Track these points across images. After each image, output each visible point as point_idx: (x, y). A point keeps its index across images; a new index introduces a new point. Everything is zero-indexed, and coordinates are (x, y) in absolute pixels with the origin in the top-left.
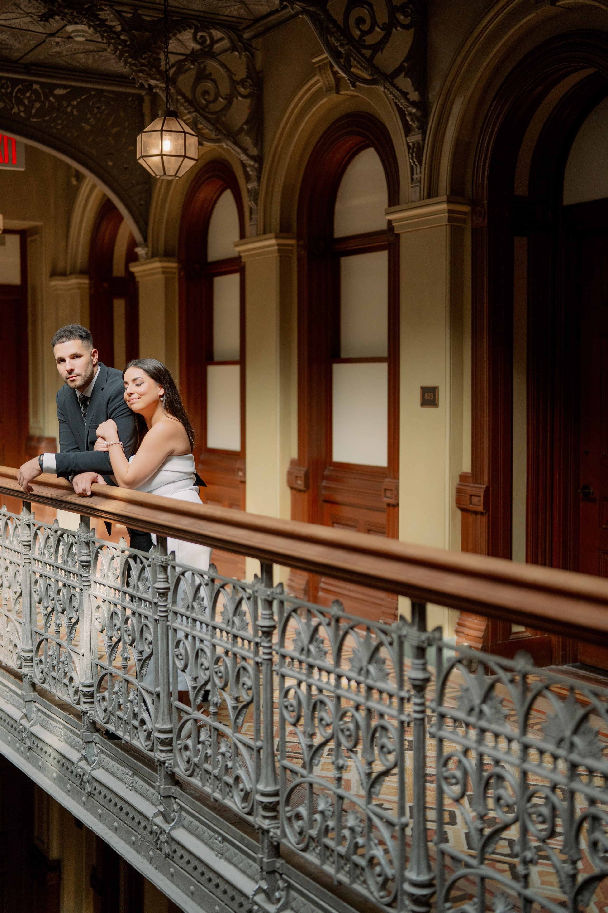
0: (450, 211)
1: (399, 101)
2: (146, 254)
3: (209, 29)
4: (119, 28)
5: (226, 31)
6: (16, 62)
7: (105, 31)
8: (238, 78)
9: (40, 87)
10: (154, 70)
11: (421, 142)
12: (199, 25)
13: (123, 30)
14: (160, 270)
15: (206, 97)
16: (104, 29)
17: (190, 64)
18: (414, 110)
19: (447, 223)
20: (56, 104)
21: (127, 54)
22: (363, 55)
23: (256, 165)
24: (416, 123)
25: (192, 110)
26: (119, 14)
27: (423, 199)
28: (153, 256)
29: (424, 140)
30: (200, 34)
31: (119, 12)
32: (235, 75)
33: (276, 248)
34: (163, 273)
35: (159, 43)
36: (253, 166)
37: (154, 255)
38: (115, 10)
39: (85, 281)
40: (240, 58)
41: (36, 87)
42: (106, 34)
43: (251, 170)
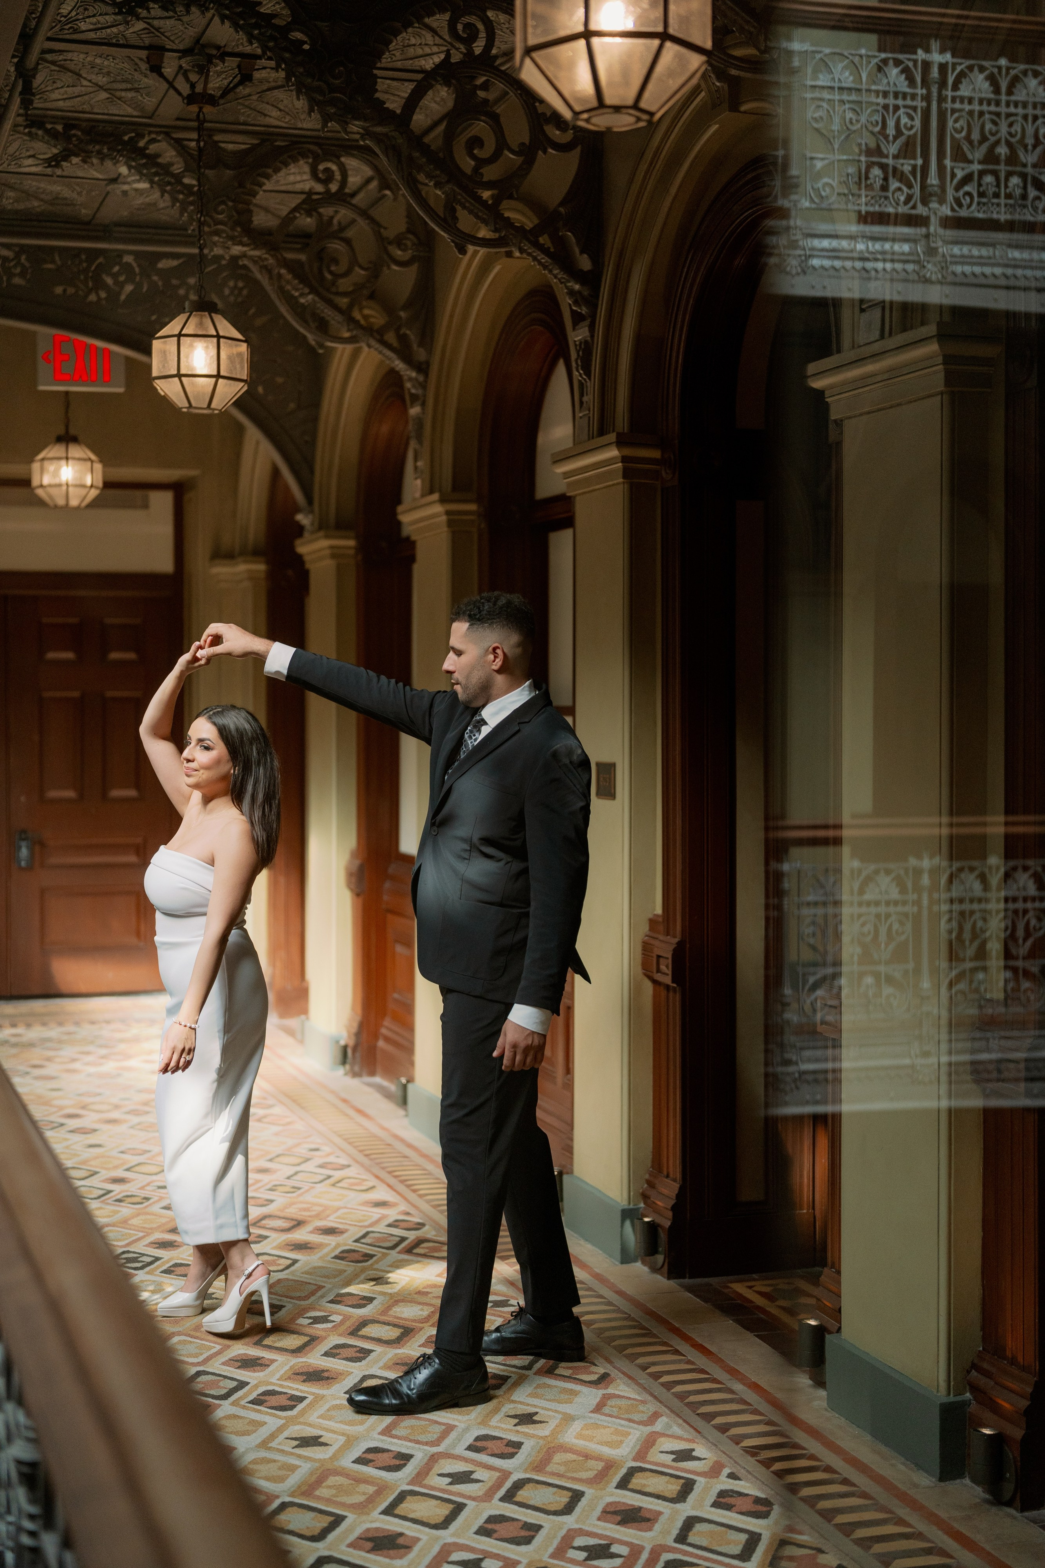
0: (624, 459)
1: (550, 271)
2: (312, 524)
3: (338, 157)
4: (177, 168)
5: (368, 157)
6: (89, 223)
7: (156, 174)
8: (390, 234)
9: (135, 260)
10: (239, 229)
11: (589, 339)
12: (319, 151)
13: (187, 169)
14: (328, 552)
15: (333, 268)
16: (153, 170)
17: (303, 216)
18: (577, 287)
19: (621, 480)
20: (160, 283)
21: (192, 208)
22: (479, 199)
23: (421, 378)
24: (584, 308)
25: (307, 290)
26: (179, 144)
27: (593, 438)
28: (320, 528)
29: (592, 336)
30: (321, 167)
31: (178, 141)
32: (385, 228)
33: (444, 518)
34: (333, 556)
35: (248, 186)
36: (416, 379)
37: (322, 526)
38: (173, 139)
39: (261, 567)
40: (395, 199)
41: (128, 259)
42: (156, 179)
43: (414, 386)
